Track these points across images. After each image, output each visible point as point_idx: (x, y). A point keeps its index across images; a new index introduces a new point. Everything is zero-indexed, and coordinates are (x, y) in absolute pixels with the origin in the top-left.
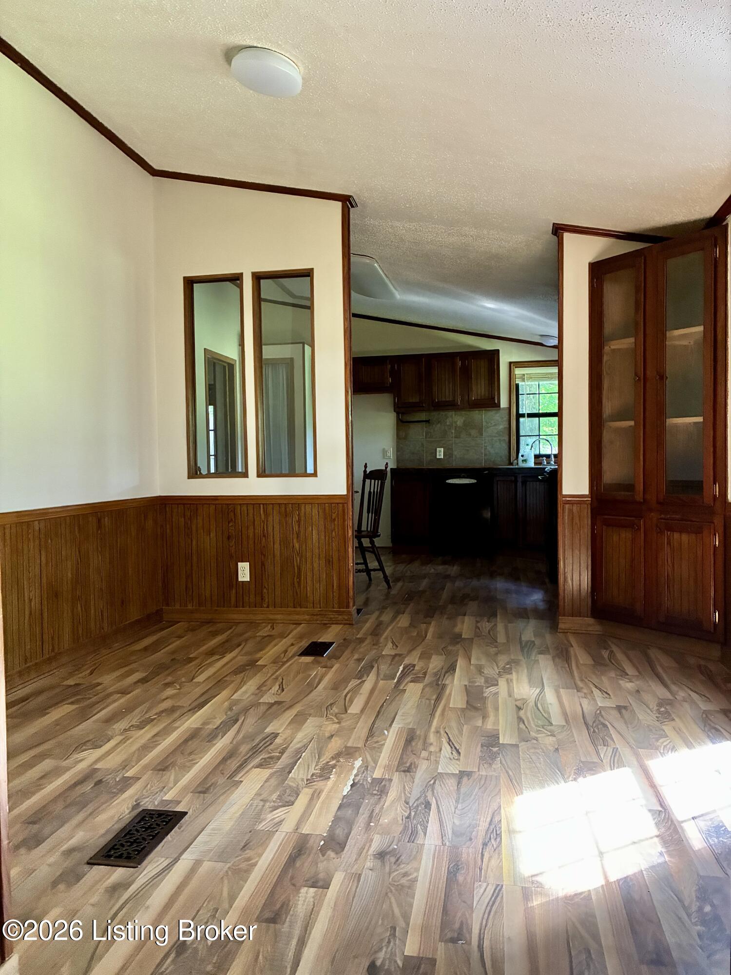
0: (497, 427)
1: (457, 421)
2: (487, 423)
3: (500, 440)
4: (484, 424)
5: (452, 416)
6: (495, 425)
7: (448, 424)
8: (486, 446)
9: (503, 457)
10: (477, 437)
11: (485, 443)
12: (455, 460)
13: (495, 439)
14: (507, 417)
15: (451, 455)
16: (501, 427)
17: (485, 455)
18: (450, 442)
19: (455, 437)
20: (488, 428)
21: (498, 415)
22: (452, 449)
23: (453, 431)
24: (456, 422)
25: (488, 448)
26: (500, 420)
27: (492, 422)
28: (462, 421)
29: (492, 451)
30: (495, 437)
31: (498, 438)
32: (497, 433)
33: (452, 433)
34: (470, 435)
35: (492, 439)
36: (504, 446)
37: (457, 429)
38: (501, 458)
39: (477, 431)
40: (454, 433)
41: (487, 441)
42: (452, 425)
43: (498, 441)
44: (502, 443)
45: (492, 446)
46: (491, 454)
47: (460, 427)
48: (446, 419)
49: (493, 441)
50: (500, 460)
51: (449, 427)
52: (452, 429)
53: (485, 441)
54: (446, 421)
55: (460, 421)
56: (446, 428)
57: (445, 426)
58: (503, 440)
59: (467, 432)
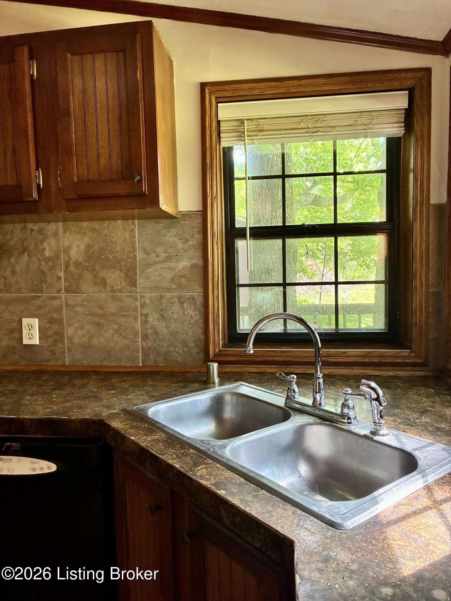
0: (173, 265)
1: (70, 247)
2: (147, 253)
3: (179, 298)
4: (140, 255)
5: (56, 234)
6: (168, 259)
7: (47, 253)
8: (146, 315)
9: (191, 345)
10: (120, 291)
11: (143, 306)
12: (69, 349)
13: (169, 295)
14: (198, 237)
15: (59, 336)
16: (184, 264)
17: (145, 337)
18: (56, 303)
19: (67, 291)
20: (149, 265)
21: (174, 231)
22: (60, 321)
23: (62, 274)
24: (67, 250)
25: (150, 319)
26: (180, 245)
27: (160, 250)
28: (83, 247)
29: (161, 327)
30: (169, 290)
31: (176, 294)
32: (172, 280)
33: (59, 278)
34: (103, 283)
35: (161, 297)
36: (193, 313)
37: (72, 268)
38: (185, 349)
39: (123, 275)
40: (63, 280)
41: (148, 302)
42: (58, 258)
43: (176, 300)
44: (185, 305)
45: (161, 315)
46: (160, 336)
47: (77, 264)
48: (42, 242)
49: (163, 301)
50: (184, 352)
51: (50, 264)
52: (58, 268)
53: (142, 301)
54: (41, 247)
55: (78, 247)
56: (44, 266)
57: (39, 260)
58: (188, 299)
59: (95, 276)
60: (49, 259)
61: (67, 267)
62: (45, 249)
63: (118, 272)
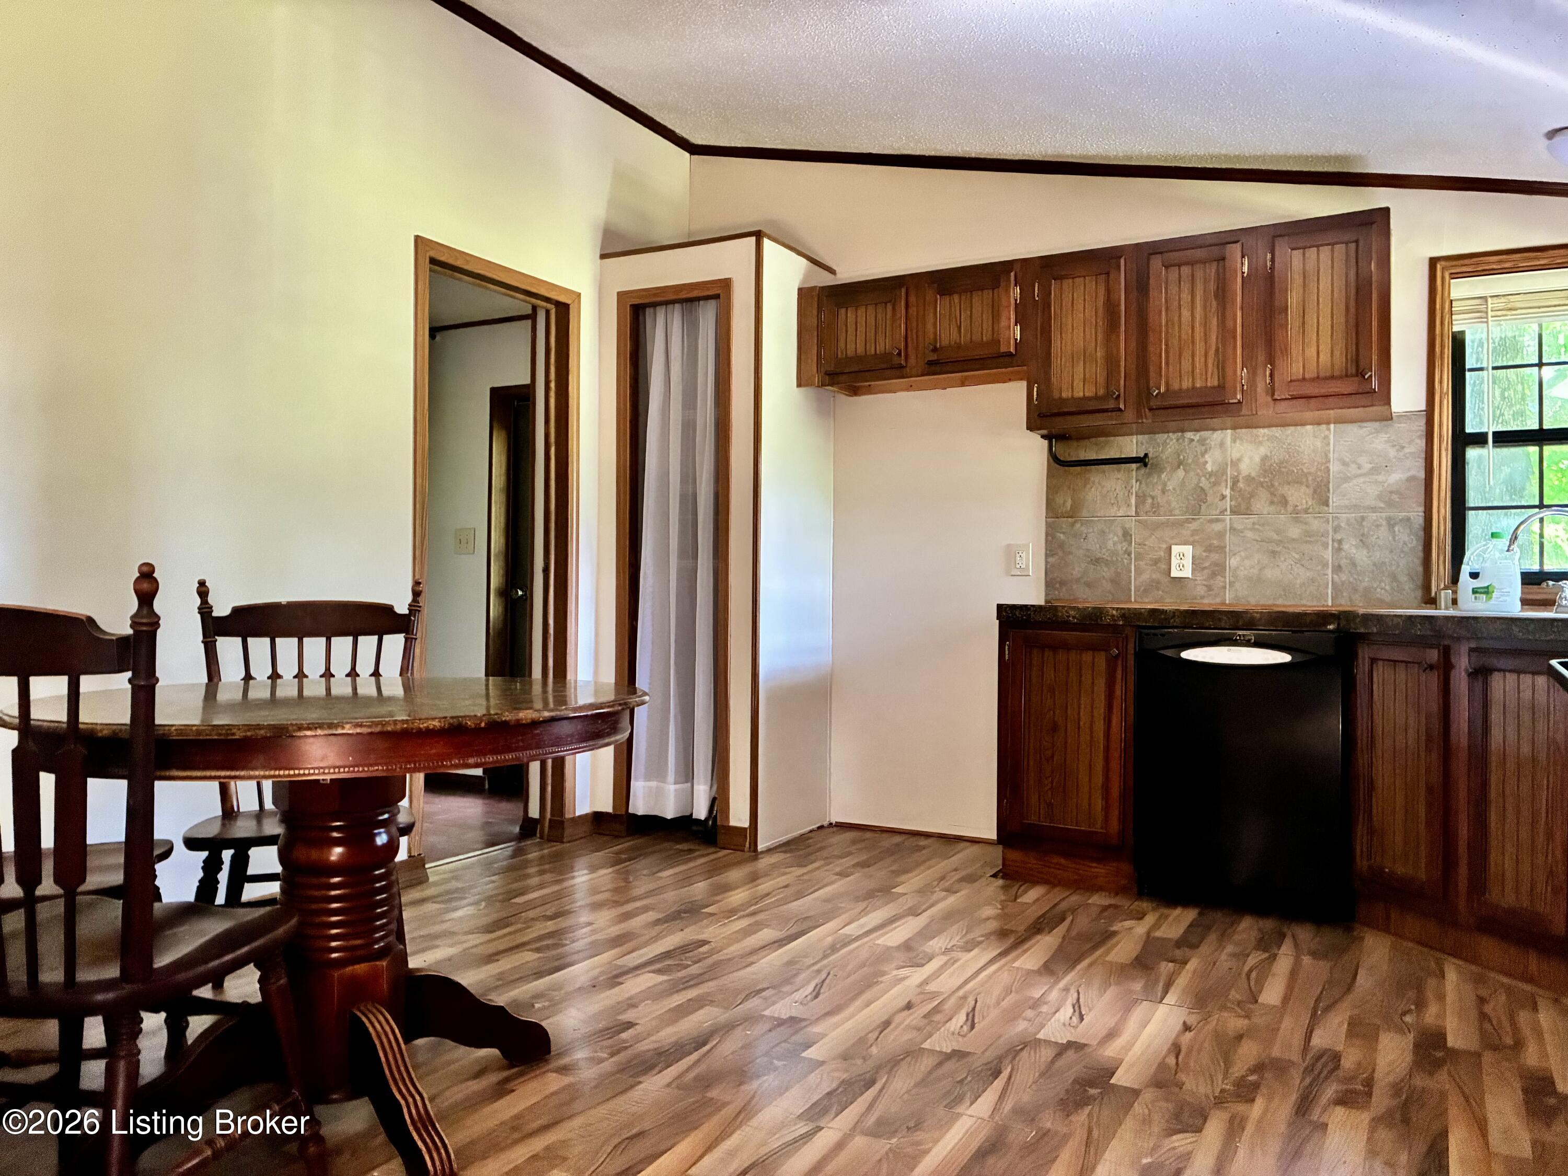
0: (1380, 478)
1: (1239, 460)
2: (1345, 464)
3: (1389, 519)
4: (1334, 467)
5: (1222, 444)
6: (1375, 470)
7: (1209, 467)
8: (1340, 542)
9: (1403, 579)
10: (1306, 511)
11: (1336, 529)
12: (1232, 584)
13: (1374, 516)
14: (1422, 443)
15: (1218, 569)
16: (1396, 478)
17: (1338, 569)
18: (1217, 527)
19: (1233, 512)
20: (1347, 479)
21: (1383, 437)
22: (1221, 549)
23: (1227, 492)
24: (1235, 463)
25: (1346, 546)
26: (1392, 452)
27: (1363, 460)
28: (1257, 459)
29: (1361, 556)
30: (1374, 509)
31: (1384, 515)
32: (1380, 497)
33: (1223, 497)
34: (1284, 502)
35: (1363, 518)
36: (1406, 539)
37: (1241, 485)
38: (1395, 584)
39: (1310, 491)
40: (1228, 498)
41: (1343, 525)
42: (1224, 472)
43: (1384, 523)
44: (1396, 529)
45: (1361, 540)
46: (1359, 568)
47: (1249, 479)
48: (1203, 455)
49: (1364, 523)
50: (1392, 588)
51: (1213, 480)
52: (1223, 484)
53: (1336, 523)
54: (1201, 460)
55: (1251, 458)
56: (1204, 483)
57: (1198, 475)
58: (1401, 520)
59: (1273, 494)
60: (1211, 474)
61: (1235, 481)
62: (1207, 462)
63: (1303, 488)
